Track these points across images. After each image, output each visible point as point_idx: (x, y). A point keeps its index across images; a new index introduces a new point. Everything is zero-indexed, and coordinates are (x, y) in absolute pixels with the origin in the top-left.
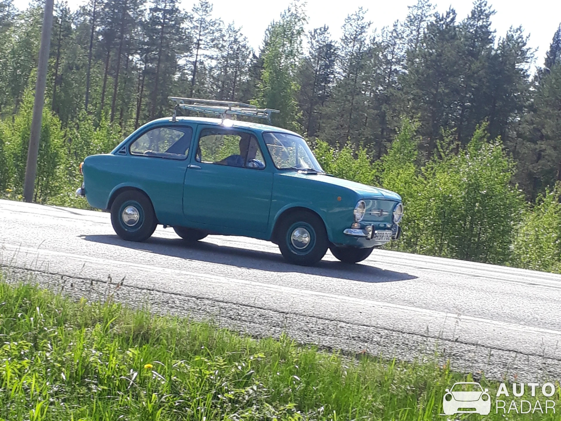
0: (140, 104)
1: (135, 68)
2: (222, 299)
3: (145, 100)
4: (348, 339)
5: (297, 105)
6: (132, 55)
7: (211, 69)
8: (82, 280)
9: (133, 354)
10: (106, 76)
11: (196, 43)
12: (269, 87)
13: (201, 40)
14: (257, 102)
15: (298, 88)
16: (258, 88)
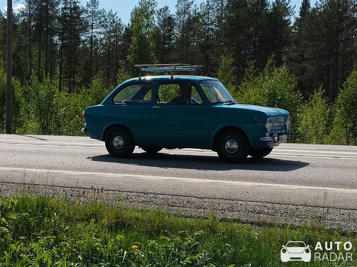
0: (61, 66)
1: (57, 44)
2: (159, 193)
3: (64, 63)
4: (248, 213)
5: (155, 56)
6: (54, 37)
7: (102, 40)
8: (70, 188)
9: (120, 238)
10: (40, 51)
11: (91, 26)
12: (137, 47)
13: (94, 23)
14: (131, 57)
15: (154, 46)
16: (131, 48)
